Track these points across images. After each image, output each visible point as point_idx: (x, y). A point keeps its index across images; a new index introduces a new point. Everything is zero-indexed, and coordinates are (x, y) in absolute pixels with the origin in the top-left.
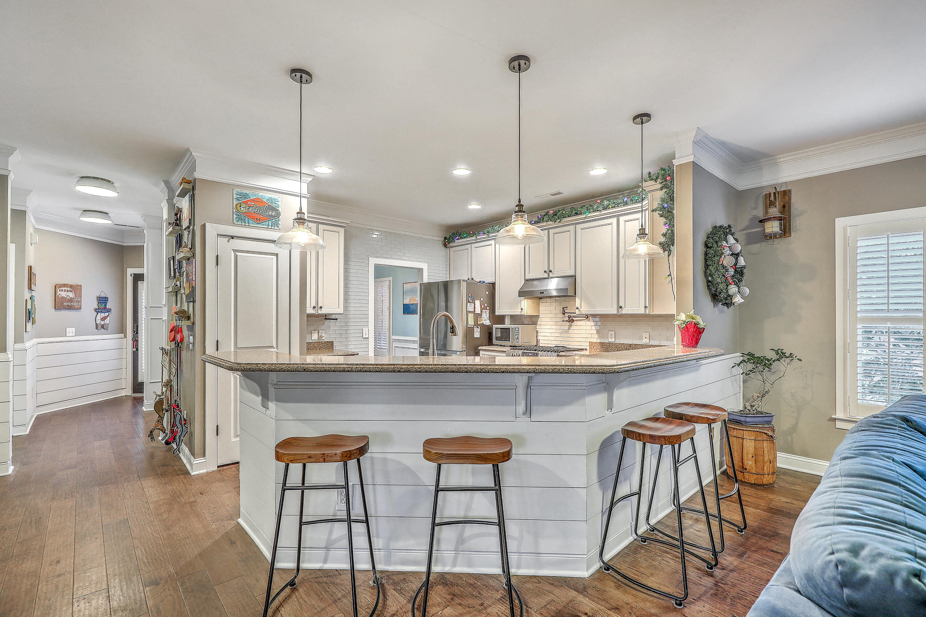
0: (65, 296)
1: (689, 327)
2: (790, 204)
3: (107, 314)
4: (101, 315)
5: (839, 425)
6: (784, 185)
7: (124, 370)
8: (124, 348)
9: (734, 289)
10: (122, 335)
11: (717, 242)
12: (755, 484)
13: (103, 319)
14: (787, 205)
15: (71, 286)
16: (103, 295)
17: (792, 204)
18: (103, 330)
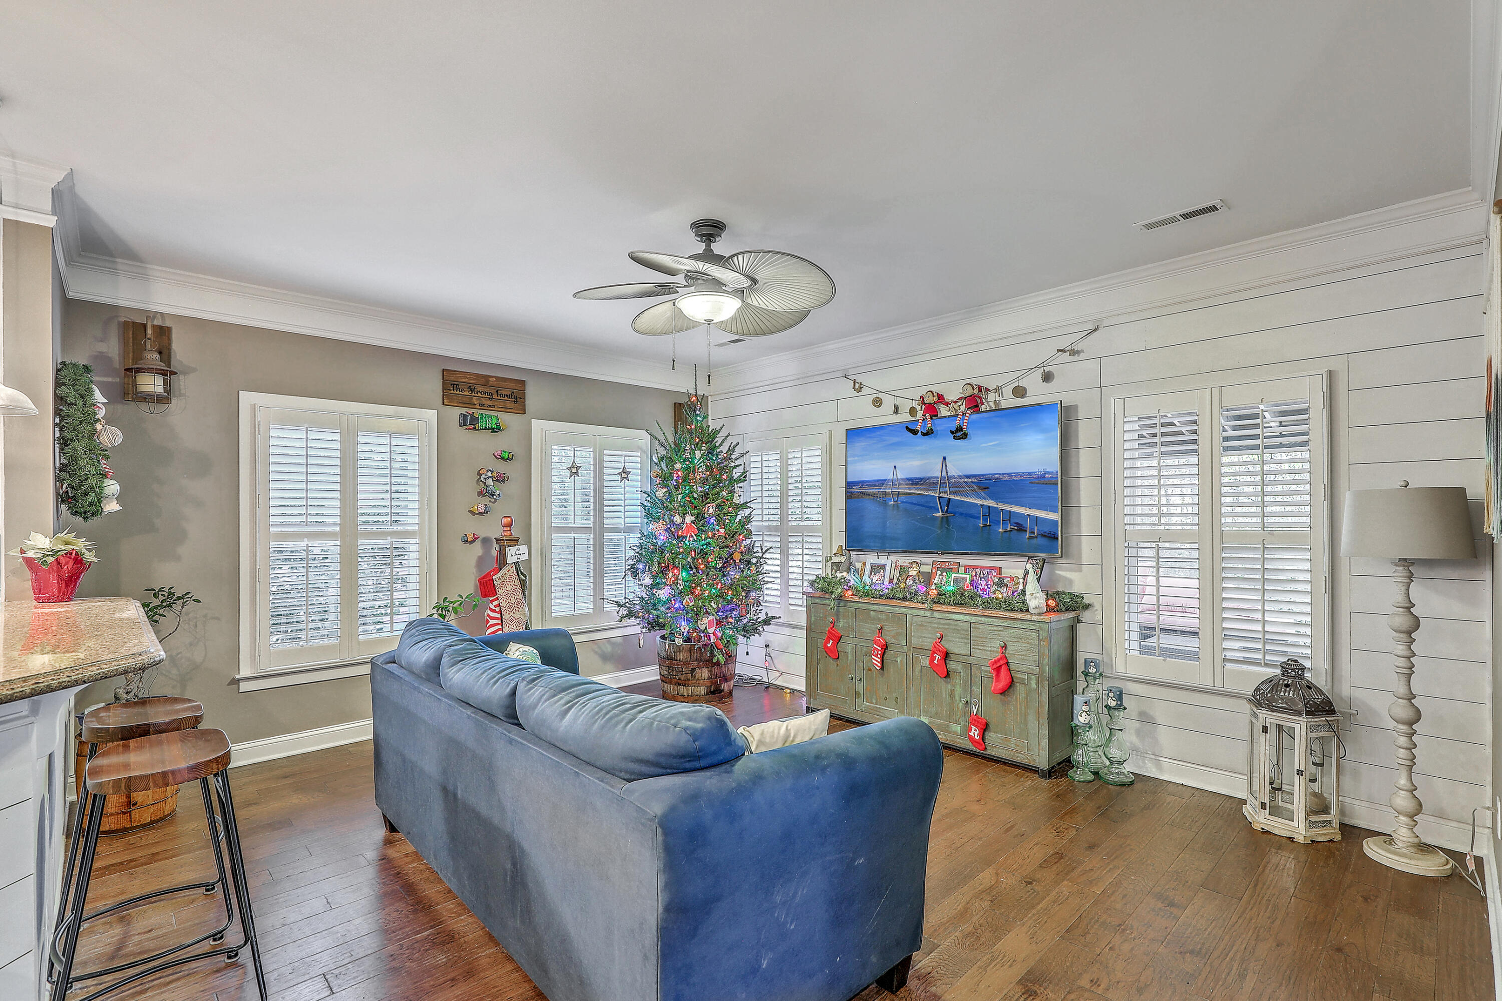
1: (63, 561)
2: (169, 350)
5: (244, 687)
6: (159, 316)
9: (112, 487)
11: (82, 397)
12: (152, 822)
14: (165, 351)
17: (172, 353)
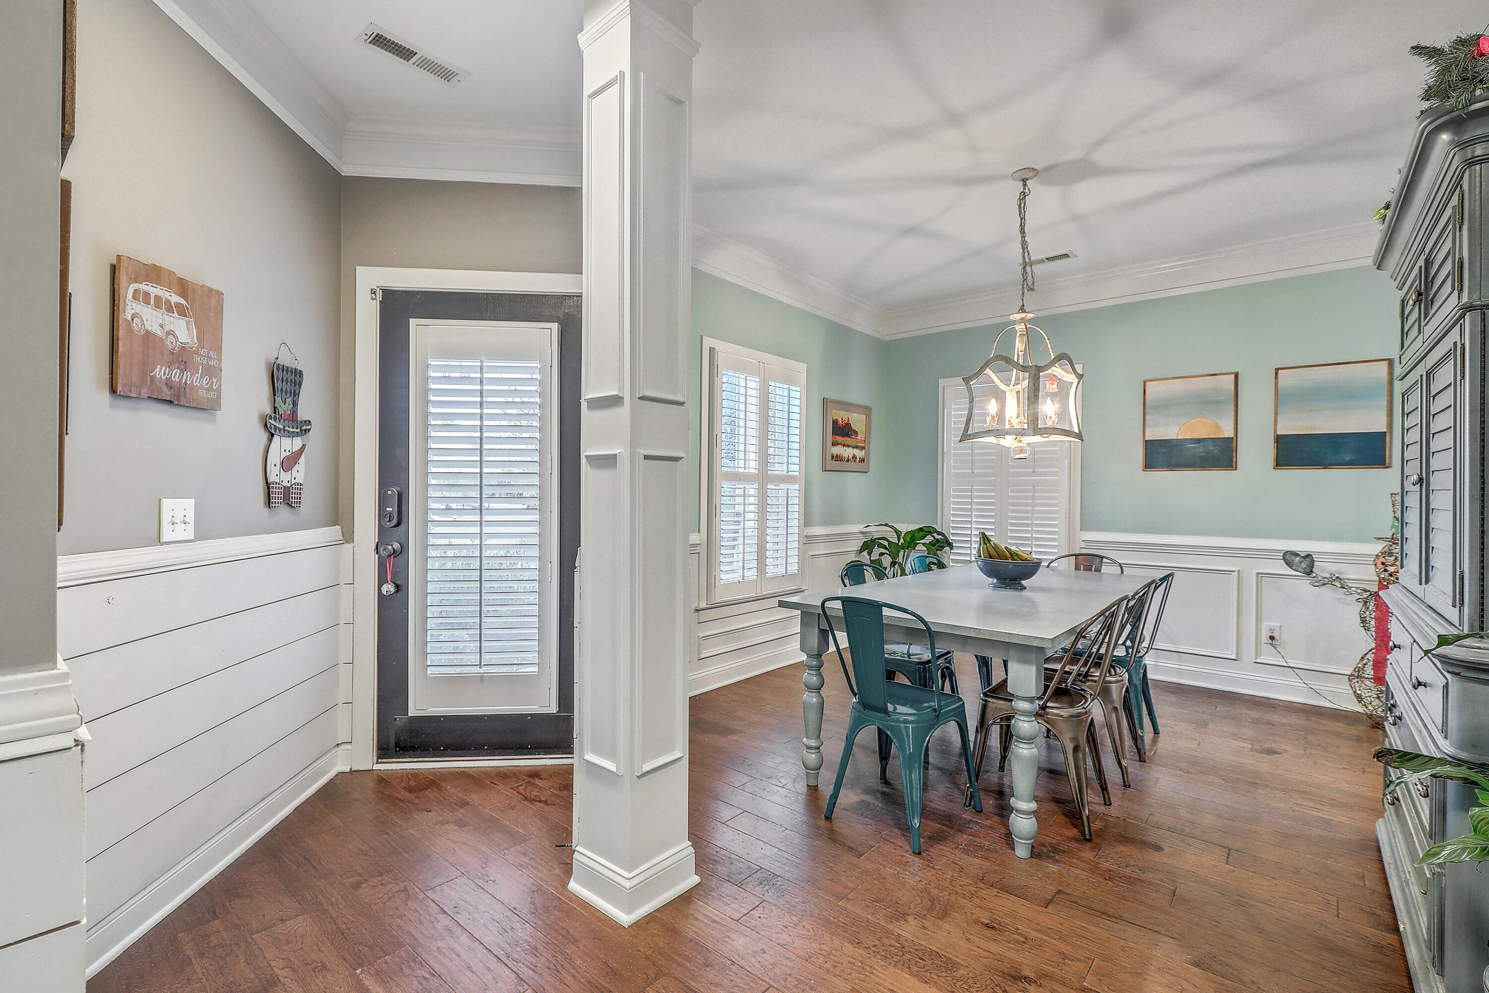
0: (159, 333)
3: (298, 443)
4: (283, 446)
7: (344, 671)
8: (342, 583)
10: (334, 532)
13: (289, 463)
15: (183, 287)
16: (286, 360)
18: (284, 513)
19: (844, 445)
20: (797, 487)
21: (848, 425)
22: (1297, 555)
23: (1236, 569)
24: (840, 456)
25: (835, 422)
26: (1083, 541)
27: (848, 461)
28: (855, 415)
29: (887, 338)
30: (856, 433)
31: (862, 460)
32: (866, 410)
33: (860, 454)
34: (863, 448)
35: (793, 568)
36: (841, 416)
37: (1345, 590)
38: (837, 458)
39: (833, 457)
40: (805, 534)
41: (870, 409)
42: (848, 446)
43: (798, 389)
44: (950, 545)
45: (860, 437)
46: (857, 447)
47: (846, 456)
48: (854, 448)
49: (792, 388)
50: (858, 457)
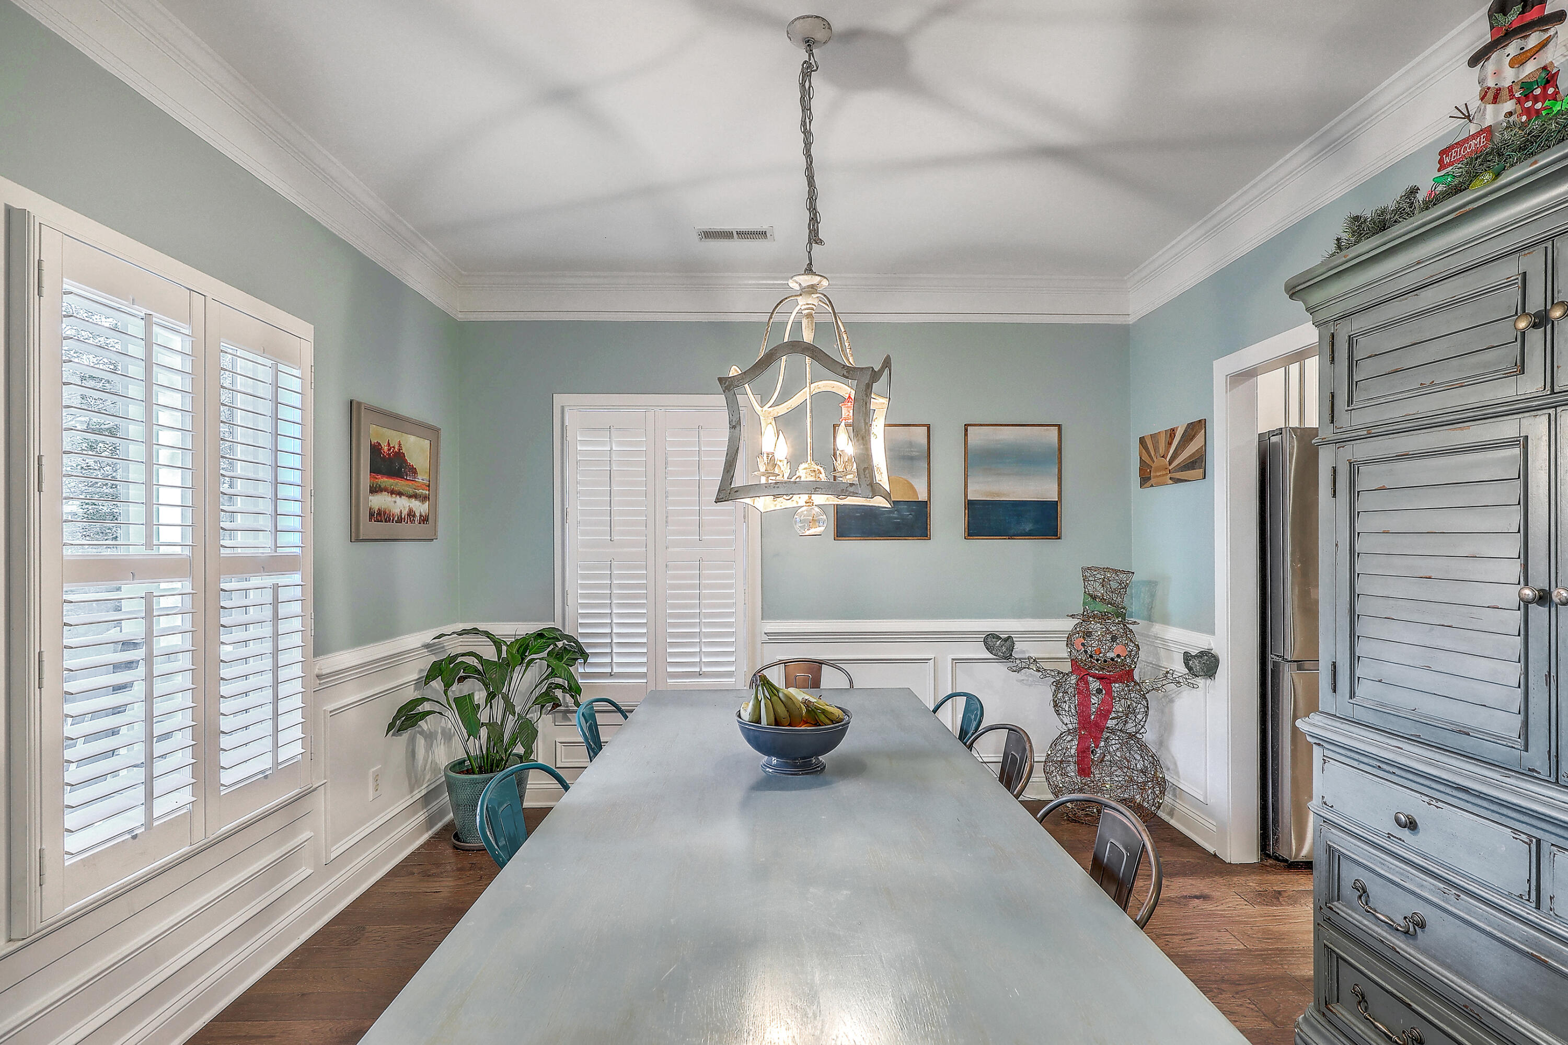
19: (392, 492)
20: (296, 578)
21: (399, 456)
22: (999, 638)
23: (932, 656)
24: (385, 513)
25: (375, 449)
26: (765, 633)
27: (400, 520)
28: (412, 439)
29: (460, 317)
30: (414, 471)
31: (424, 519)
32: (431, 432)
33: (420, 508)
34: (424, 498)
35: (292, 750)
36: (388, 438)
37: (1041, 673)
38: (380, 516)
39: (371, 515)
40: (317, 671)
41: (436, 430)
42: (400, 494)
43: (297, 372)
44: (585, 656)
45: (422, 478)
46: (415, 496)
47: (397, 511)
48: (410, 497)
49: (281, 367)
50: (418, 515)
